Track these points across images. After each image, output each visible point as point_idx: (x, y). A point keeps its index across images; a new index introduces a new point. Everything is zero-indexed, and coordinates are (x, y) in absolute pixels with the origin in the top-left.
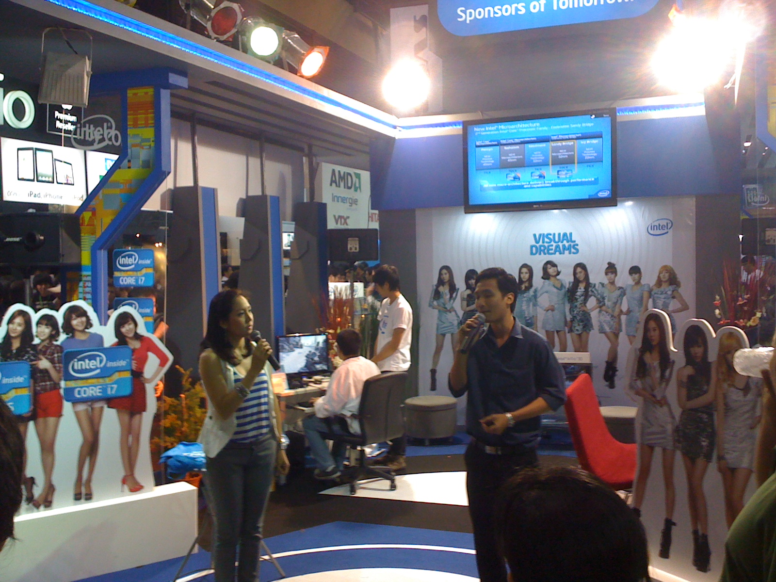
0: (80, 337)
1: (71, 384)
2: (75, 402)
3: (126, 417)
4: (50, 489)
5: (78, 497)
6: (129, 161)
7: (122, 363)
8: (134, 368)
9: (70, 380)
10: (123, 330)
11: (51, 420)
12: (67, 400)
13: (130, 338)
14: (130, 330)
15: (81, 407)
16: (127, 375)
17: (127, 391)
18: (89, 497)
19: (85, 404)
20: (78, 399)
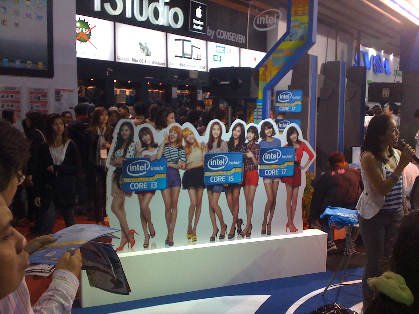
0: (269, 140)
1: (263, 167)
2: (265, 178)
3: (290, 189)
4: (250, 226)
5: (263, 232)
6: (291, 36)
7: (290, 157)
8: (296, 160)
9: (263, 165)
10: (291, 137)
11: (252, 187)
12: (261, 177)
13: (295, 142)
14: (295, 138)
15: (268, 181)
16: (292, 164)
17: (291, 173)
18: (269, 233)
19: (270, 179)
20: (267, 176)
